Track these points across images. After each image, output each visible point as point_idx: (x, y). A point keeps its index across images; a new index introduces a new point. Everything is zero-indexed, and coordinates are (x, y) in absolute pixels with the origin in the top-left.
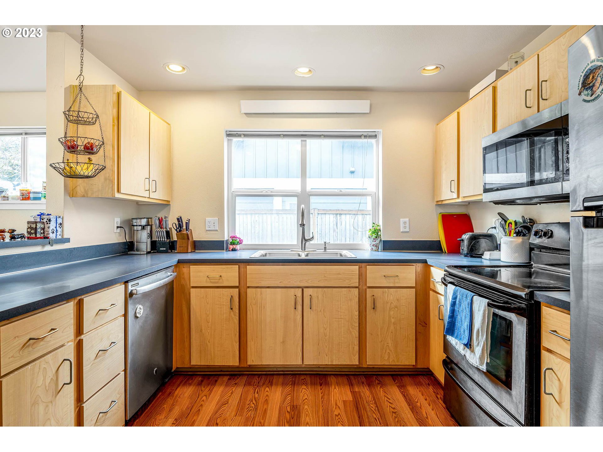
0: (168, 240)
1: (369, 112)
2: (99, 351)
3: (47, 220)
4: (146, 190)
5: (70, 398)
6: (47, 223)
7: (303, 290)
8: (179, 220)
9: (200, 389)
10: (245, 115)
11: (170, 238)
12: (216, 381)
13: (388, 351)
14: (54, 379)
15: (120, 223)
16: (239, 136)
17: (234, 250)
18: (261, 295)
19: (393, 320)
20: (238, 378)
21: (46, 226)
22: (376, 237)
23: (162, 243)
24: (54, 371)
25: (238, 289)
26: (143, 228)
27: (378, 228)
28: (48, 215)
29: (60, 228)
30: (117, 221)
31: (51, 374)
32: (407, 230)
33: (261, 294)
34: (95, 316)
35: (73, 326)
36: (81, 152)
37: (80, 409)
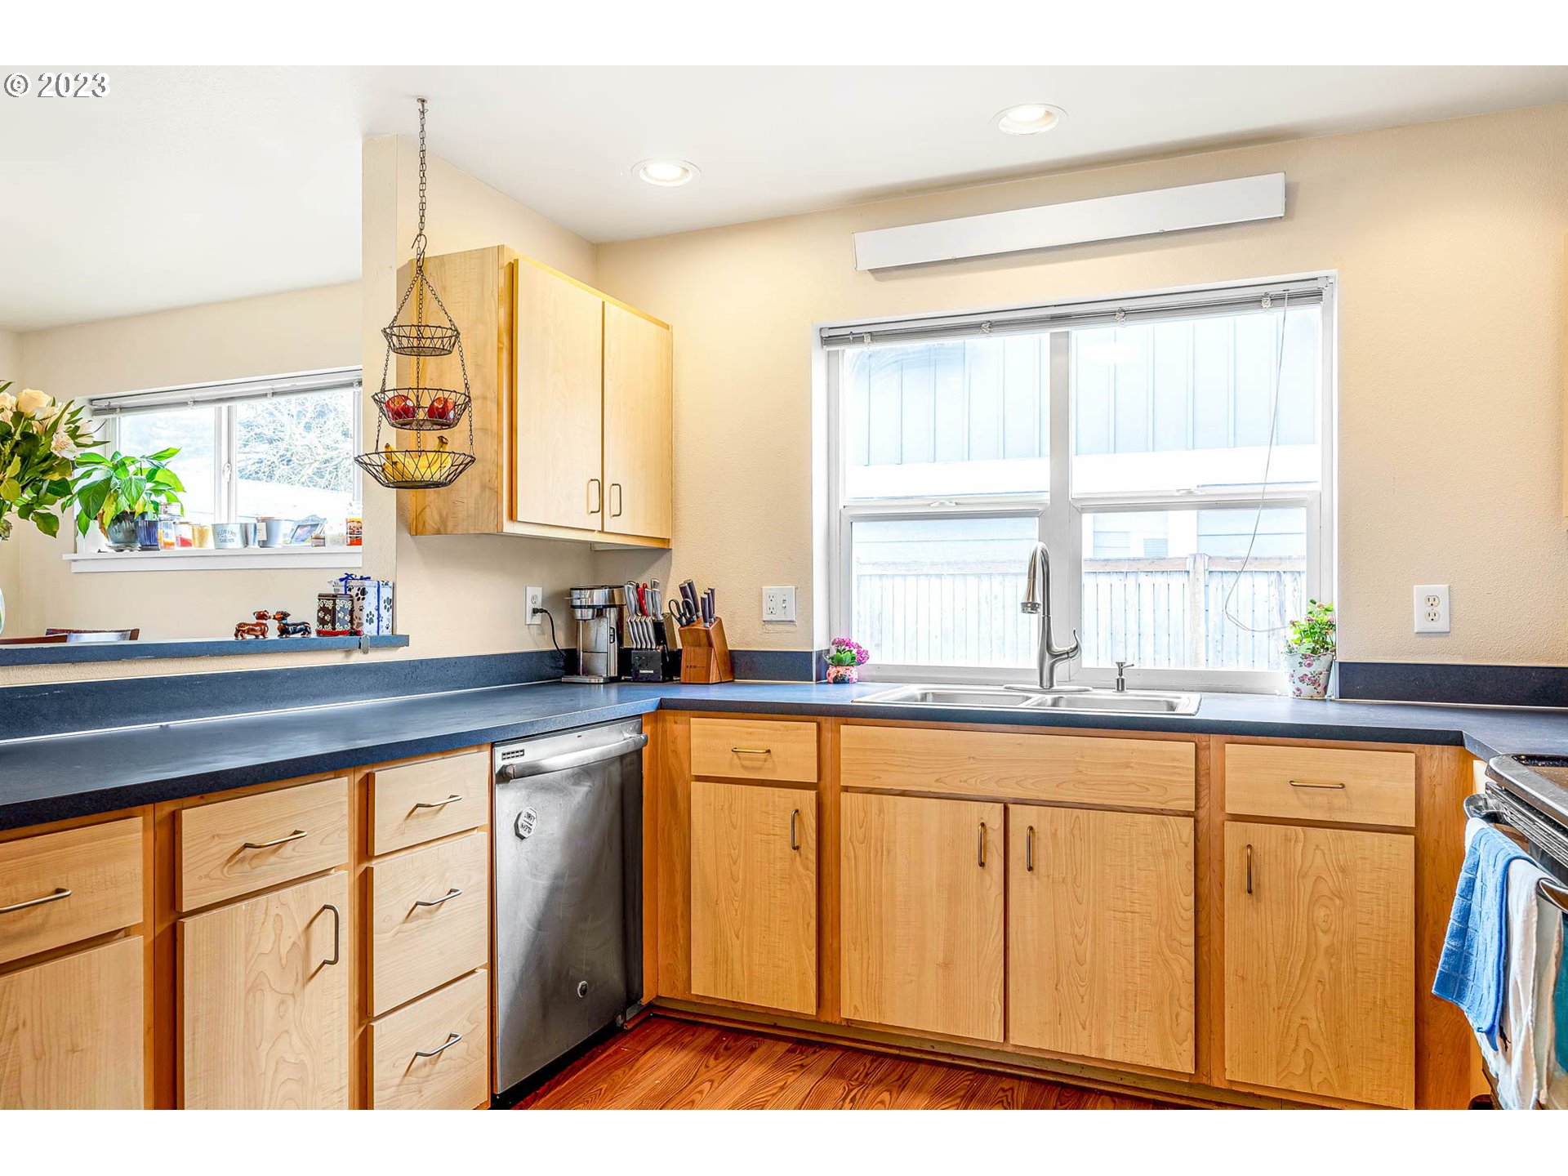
0: (661, 647)
1: (1282, 215)
2: (417, 904)
3: (358, 590)
4: (592, 512)
5: (339, 998)
6: (359, 599)
7: (1006, 809)
8: (687, 590)
9: (705, 1063)
10: (870, 277)
11: (665, 643)
12: (753, 1050)
13: (1304, 1044)
14: (299, 943)
15: (543, 602)
16: (858, 339)
17: (840, 681)
18: (879, 815)
19: (1324, 940)
20: (815, 1052)
21: (357, 605)
22: (1314, 651)
23: (646, 655)
24: (301, 925)
25: (815, 792)
26: (599, 612)
27: (1326, 619)
28: (362, 578)
29: (388, 611)
30: (535, 594)
31: (292, 933)
32: (1442, 624)
33: (881, 811)
34: (404, 818)
35: (346, 834)
36: (426, 423)
37: (365, 1031)
